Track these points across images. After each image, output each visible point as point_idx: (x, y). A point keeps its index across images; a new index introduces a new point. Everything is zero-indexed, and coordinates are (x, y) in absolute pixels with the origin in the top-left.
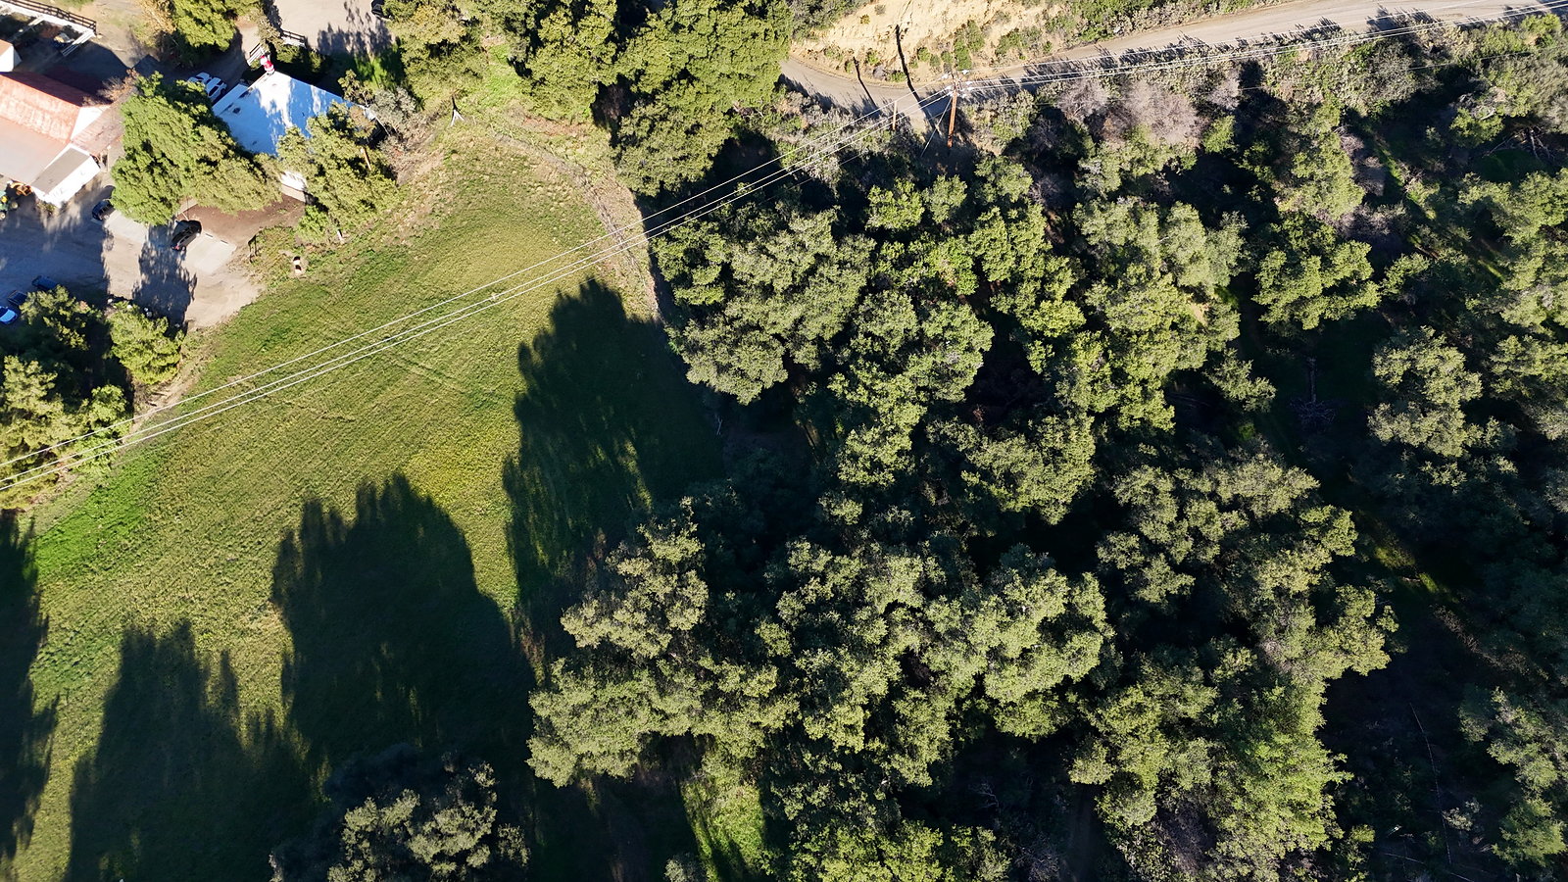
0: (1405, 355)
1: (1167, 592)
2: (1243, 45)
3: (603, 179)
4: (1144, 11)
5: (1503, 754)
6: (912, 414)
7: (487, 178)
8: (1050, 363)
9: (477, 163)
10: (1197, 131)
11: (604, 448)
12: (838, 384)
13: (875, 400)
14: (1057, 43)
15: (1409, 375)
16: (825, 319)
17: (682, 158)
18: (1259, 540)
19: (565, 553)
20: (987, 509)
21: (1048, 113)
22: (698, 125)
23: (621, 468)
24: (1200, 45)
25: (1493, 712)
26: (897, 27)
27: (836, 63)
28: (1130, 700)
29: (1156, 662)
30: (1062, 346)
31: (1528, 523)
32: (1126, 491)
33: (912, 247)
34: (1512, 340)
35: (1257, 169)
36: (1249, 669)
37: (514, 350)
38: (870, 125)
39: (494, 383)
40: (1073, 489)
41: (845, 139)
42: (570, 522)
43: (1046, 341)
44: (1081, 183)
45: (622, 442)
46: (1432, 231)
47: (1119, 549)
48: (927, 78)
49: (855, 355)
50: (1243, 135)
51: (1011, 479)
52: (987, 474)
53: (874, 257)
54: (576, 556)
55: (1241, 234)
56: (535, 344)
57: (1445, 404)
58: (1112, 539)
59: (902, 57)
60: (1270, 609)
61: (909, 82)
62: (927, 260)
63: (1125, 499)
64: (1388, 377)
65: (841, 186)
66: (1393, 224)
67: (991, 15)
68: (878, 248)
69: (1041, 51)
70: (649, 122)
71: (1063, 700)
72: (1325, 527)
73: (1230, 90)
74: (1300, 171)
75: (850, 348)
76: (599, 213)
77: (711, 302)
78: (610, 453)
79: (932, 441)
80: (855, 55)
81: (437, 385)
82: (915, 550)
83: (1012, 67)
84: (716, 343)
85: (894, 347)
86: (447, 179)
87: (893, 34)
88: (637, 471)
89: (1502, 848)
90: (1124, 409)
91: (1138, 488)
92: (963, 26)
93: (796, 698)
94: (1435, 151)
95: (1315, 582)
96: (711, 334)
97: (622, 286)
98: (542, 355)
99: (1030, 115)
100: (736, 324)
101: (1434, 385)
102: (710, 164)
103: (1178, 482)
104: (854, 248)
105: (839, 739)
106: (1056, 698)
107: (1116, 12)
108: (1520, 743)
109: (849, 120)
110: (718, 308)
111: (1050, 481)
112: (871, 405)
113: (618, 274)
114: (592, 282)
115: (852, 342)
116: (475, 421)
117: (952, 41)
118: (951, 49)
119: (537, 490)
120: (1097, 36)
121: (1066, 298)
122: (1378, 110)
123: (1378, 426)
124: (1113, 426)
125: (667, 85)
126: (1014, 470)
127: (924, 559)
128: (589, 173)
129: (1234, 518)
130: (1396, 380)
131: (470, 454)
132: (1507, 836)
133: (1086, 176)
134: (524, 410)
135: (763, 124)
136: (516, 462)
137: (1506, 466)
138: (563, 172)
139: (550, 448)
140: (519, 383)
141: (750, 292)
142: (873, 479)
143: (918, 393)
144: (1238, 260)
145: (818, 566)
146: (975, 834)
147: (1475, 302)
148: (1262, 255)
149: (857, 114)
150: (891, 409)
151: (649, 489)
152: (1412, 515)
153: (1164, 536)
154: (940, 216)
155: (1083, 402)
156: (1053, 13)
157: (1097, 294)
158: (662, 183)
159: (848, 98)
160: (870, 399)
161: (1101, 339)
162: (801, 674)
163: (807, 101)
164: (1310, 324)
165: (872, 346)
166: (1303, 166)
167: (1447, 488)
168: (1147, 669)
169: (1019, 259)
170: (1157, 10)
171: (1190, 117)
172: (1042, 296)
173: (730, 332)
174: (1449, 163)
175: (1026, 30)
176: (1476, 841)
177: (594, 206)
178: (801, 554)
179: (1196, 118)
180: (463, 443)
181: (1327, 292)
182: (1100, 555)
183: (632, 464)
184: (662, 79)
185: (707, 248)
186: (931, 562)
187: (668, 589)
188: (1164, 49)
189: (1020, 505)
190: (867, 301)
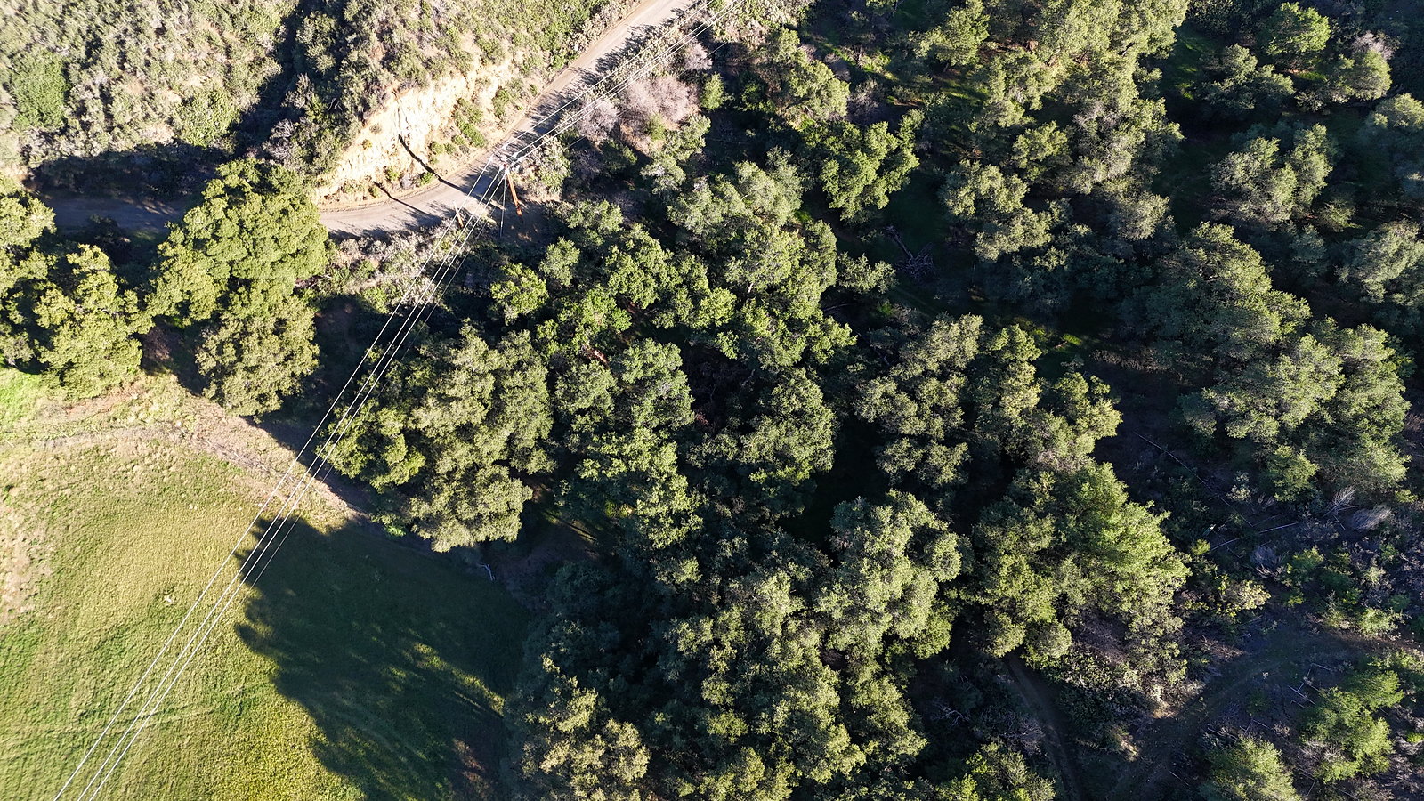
0: (967, 189)
1: (955, 466)
2: (681, 14)
3: (198, 421)
4: (587, 21)
5: (1240, 432)
6: (669, 454)
7: (67, 491)
8: (741, 345)
9: (46, 483)
10: (693, 98)
11: (396, 665)
12: (590, 470)
13: (633, 464)
14: (538, 82)
15: (977, 202)
16: (535, 423)
17: (286, 359)
18: (983, 386)
19: (439, 785)
20: (789, 492)
21: (576, 145)
22: (281, 322)
23: (429, 673)
24: (650, 29)
25: (1211, 406)
26: (400, 137)
27: (360, 195)
28: (1005, 567)
29: (991, 524)
30: (736, 325)
31: (1123, 261)
32: (869, 409)
33: (563, 318)
34: (1021, 138)
35: (761, 106)
36: (1054, 485)
37: (232, 637)
38: (438, 233)
39: (237, 681)
40: (829, 433)
41: (424, 257)
42: (421, 755)
43: (724, 329)
44: (656, 189)
45: (409, 648)
46: (904, 87)
47: (898, 459)
48: (453, 167)
49: (585, 437)
50: (731, 85)
51: (783, 457)
52: (764, 465)
53: (539, 346)
54: (451, 779)
55: (790, 162)
56: (249, 616)
57: (1015, 209)
58: (889, 452)
59: (418, 159)
60: (1028, 431)
61: (440, 179)
62: (584, 321)
63: (873, 415)
64: (965, 212)
65: (447, 300)
66: (874, 97)
67: (472, 86)
68: (534, 334)
69: (531, 95)
70: (231, 345)
71: (948, 600)
72: (1012, 346)
73: (698, 56)
74: (801, 92)
75: (575, 433)
76: (220, 454)
77: (417, 471)
78: (407, 666)
79: (700, 466)
80: (374, 179)
81: (177, 724)
82: (772, 567)
83: (516, 121)
84: (453, 504)
85: (609, 408)
86: (22, 519)
87: (399, 145)
88: (445, 664)
89: (1281, 494)
90: (816, 348)
91: (878, 402)
92: (455, 106)
93: (787, 761)
94: (864, 28)
95: (1039, 391)
96: (441, 501)
97: (296, 507)
98: (266, 623)
99: (564, 154)
100: (458, 476)
101: (1001, 199)
102: (316, 349)
103: (897, 379)
104: (516, 347)
105: (847, 765)
106: (943, 602)
107: (567, 33)
108: (1244, 417)
109: (415, 239)
110: (427, 472)
111: (809, 438)
112: (633, 470)
113: (282, 499)
114: (262, 523)
115: (574, 426)
116: (247, 729)
117: (453, 124)
118: (457, 131)
119: (366, 749)
120: (565, 61)
121: (711, 286)
122: (803, 16)
123: (986, 250)
124: (816, 365)
125: (224, 301)
126: (779, 448)
127: (785, 569)
128: (178, 424)
129: (956, 380)
130: (972, 210)
131: (268, 765)
132: (1280, 483)
133: (656, 181)
134: (288, 685)
135: (336, 285)
136: (322, 738)
137: (1083, 230)
138: (150, 438)
139: (345, 702)
140: (264, 665)
141: (448, 440)
142: (685, 529)
143: (658, 434)
144: (801, 183)
145: (708, 636)
146: (984, 754)
147: (975, 124)
148: (818, 170)
149: (417, 230)
150: (651, 462)
151: (469, 672)
152: (1049, 302)
153: (921, 426)
154: (566, 279)
155: (787, 362)
156: (520, 59)
157: (734, 270)
158: (279, 392)
159: (396, 221)
160: (627, 465)
161: (759, 304)
162: (771, 737)
163: (363, 243)
164: (883, 202)
165: (591, 419)
166: (801, 87)
167: (1060, 267)
168: (992, 534)
169: (657, 277)
170: (597, 17)
171: (682, 90)
172: (696, 298)
173: (458, 487)
174: (876, 31)
175: (508, 84)
176: (1260, 501)
177: (209, 451)
178: (687, 636)
179: (687, 89)
180: (252, 758)
181: (879, 173)
182: (887, 470)
183: (436, 662)
184: (213, 299)
185: (382, 427)
186: (791, 566)
187: (600, 752)
188: (623, 47)
189: (807, 471)
190: (560, 384)
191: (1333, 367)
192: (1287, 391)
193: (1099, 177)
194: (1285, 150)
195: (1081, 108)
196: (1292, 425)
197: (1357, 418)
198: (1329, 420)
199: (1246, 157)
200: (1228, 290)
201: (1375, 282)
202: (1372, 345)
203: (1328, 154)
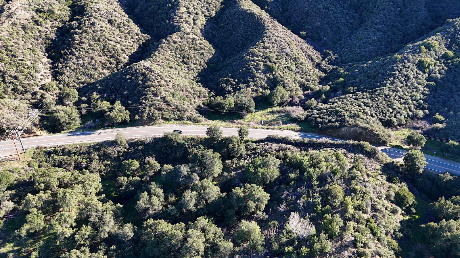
191: (200, 233)
192: (196, 247)
193: (108, 230)
194: (149, 193)
195: (88, 217)
196: (203, 253)
197: (214, 240)
198: (209, 245)
199: (141, 200)
200: (163, 233)
201: (192, 207)
202: (202, 221)
203: (159, 187)
